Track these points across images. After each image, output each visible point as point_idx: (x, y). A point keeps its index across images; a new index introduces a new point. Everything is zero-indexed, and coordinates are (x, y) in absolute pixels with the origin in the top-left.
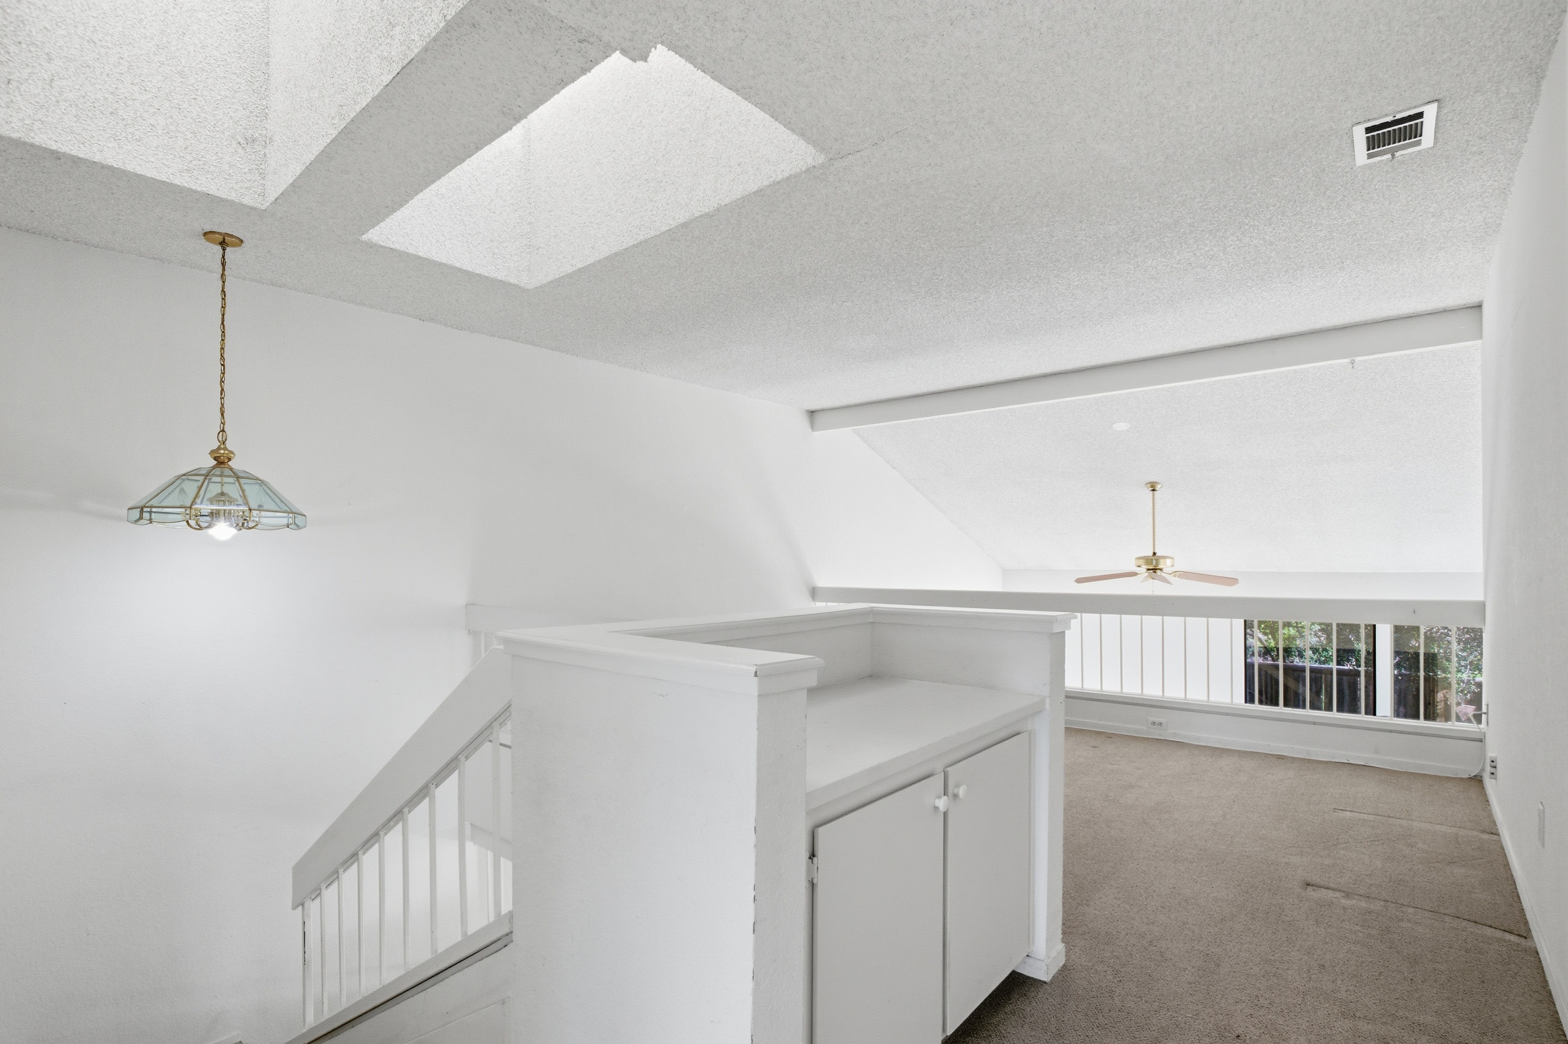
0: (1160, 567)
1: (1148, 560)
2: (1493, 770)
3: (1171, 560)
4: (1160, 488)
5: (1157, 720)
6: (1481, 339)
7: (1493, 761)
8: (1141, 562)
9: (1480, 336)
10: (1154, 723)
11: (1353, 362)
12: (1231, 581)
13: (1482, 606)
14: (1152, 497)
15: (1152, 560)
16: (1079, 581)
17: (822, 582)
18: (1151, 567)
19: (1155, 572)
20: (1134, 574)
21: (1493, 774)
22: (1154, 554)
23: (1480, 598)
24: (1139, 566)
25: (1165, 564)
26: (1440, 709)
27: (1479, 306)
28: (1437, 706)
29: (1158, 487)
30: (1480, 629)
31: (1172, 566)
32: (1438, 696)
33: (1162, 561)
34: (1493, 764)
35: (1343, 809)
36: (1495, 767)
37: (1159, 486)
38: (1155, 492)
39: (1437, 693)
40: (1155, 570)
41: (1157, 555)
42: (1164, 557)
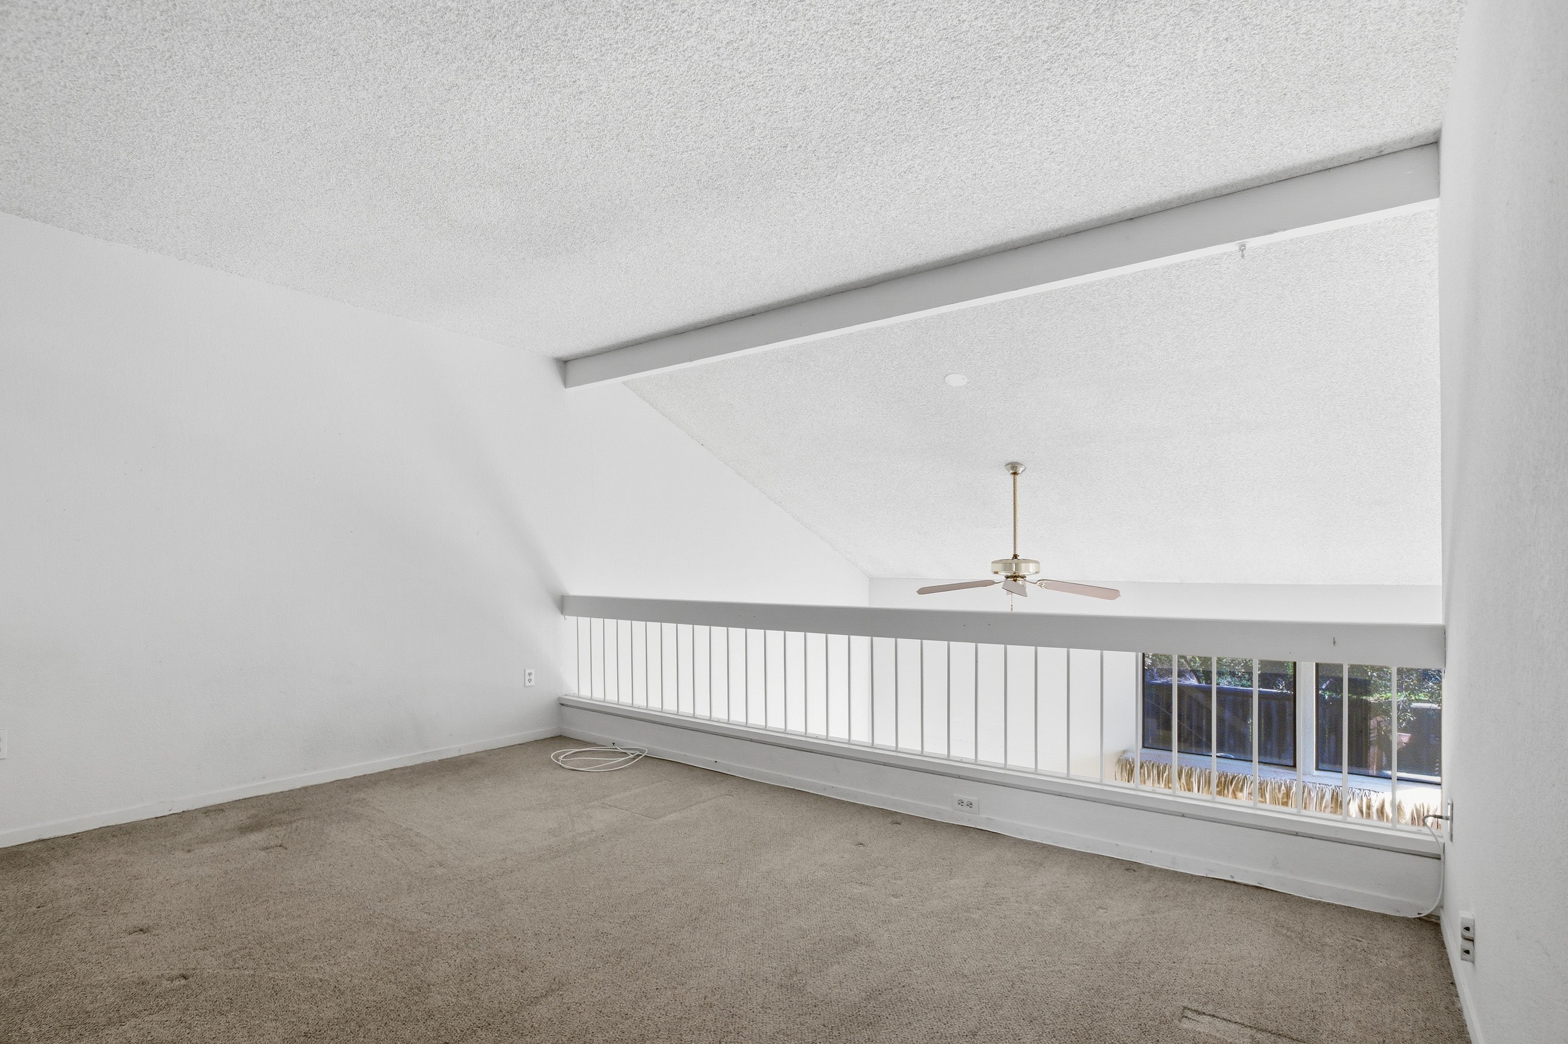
0: (1021, 574)
1: (1006, 564)
2: (1468, 945)
3: (1034, 564)
4: (1023, 471)
5: (966, 798)
6: (1438, 194)
7: (1467, 929)
8: (998, 567)
9: (1436, 192)
10: (961, 803)
11: (1242, 248)
12: (1111, 594)
13: (1440, 635)
14: (1012, 480)
15: (1011, 564)
16: (922, 591)
17: (576, 588)
18: (1009, 574)
19: (1015, 581)
20: (992, 583)
21: (1467, 952)
22: (1015, 556)
23: (1437, 619)
24: (996, 573)
25: (1027, 570)
26: (1373, 737)
27: (1433, 143)
28: (1370, 734)
29: (1020, 470)
30: (1439, 671)
31: (1037, 573)
32: (1372, 723)
33: (1023, 565)
34: (1468, 934)
35: (1200, 1008)
36: (1472, 940)
37: (1022, 469)
38: (1018, 477)
39: (1371, 719)
40: (1015, 577)
41: (1019, 558)
42: (1026, 561)
